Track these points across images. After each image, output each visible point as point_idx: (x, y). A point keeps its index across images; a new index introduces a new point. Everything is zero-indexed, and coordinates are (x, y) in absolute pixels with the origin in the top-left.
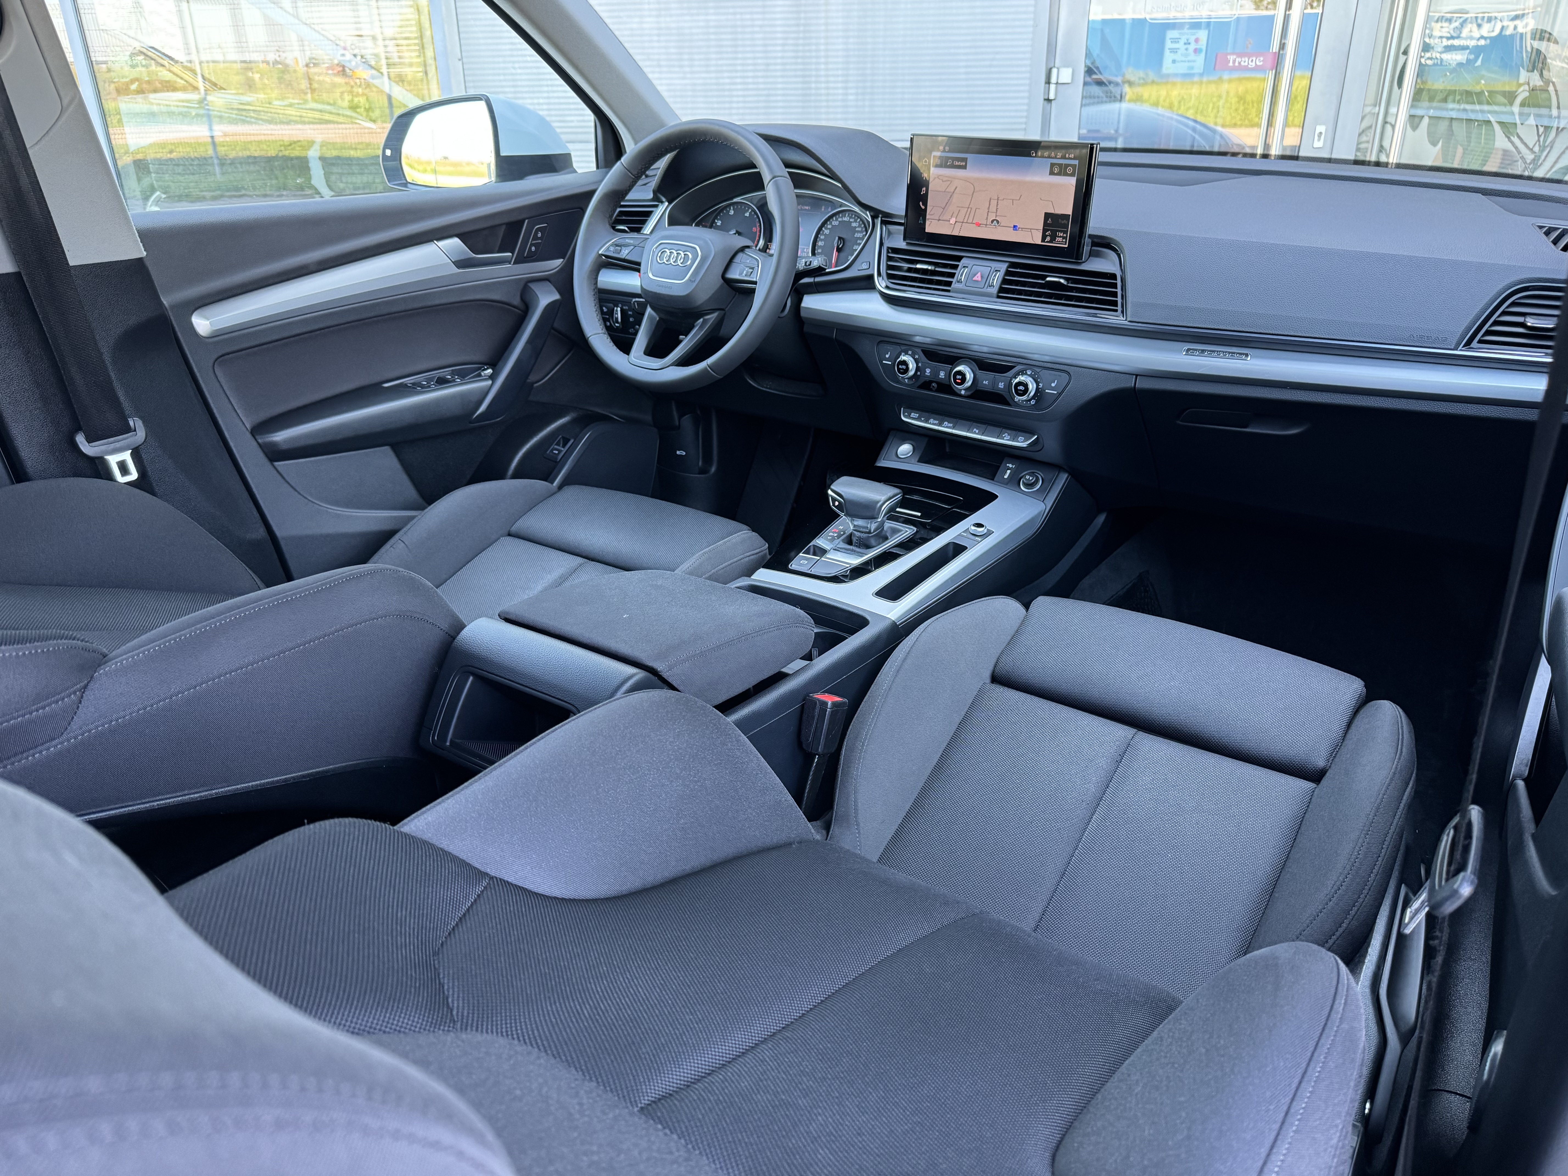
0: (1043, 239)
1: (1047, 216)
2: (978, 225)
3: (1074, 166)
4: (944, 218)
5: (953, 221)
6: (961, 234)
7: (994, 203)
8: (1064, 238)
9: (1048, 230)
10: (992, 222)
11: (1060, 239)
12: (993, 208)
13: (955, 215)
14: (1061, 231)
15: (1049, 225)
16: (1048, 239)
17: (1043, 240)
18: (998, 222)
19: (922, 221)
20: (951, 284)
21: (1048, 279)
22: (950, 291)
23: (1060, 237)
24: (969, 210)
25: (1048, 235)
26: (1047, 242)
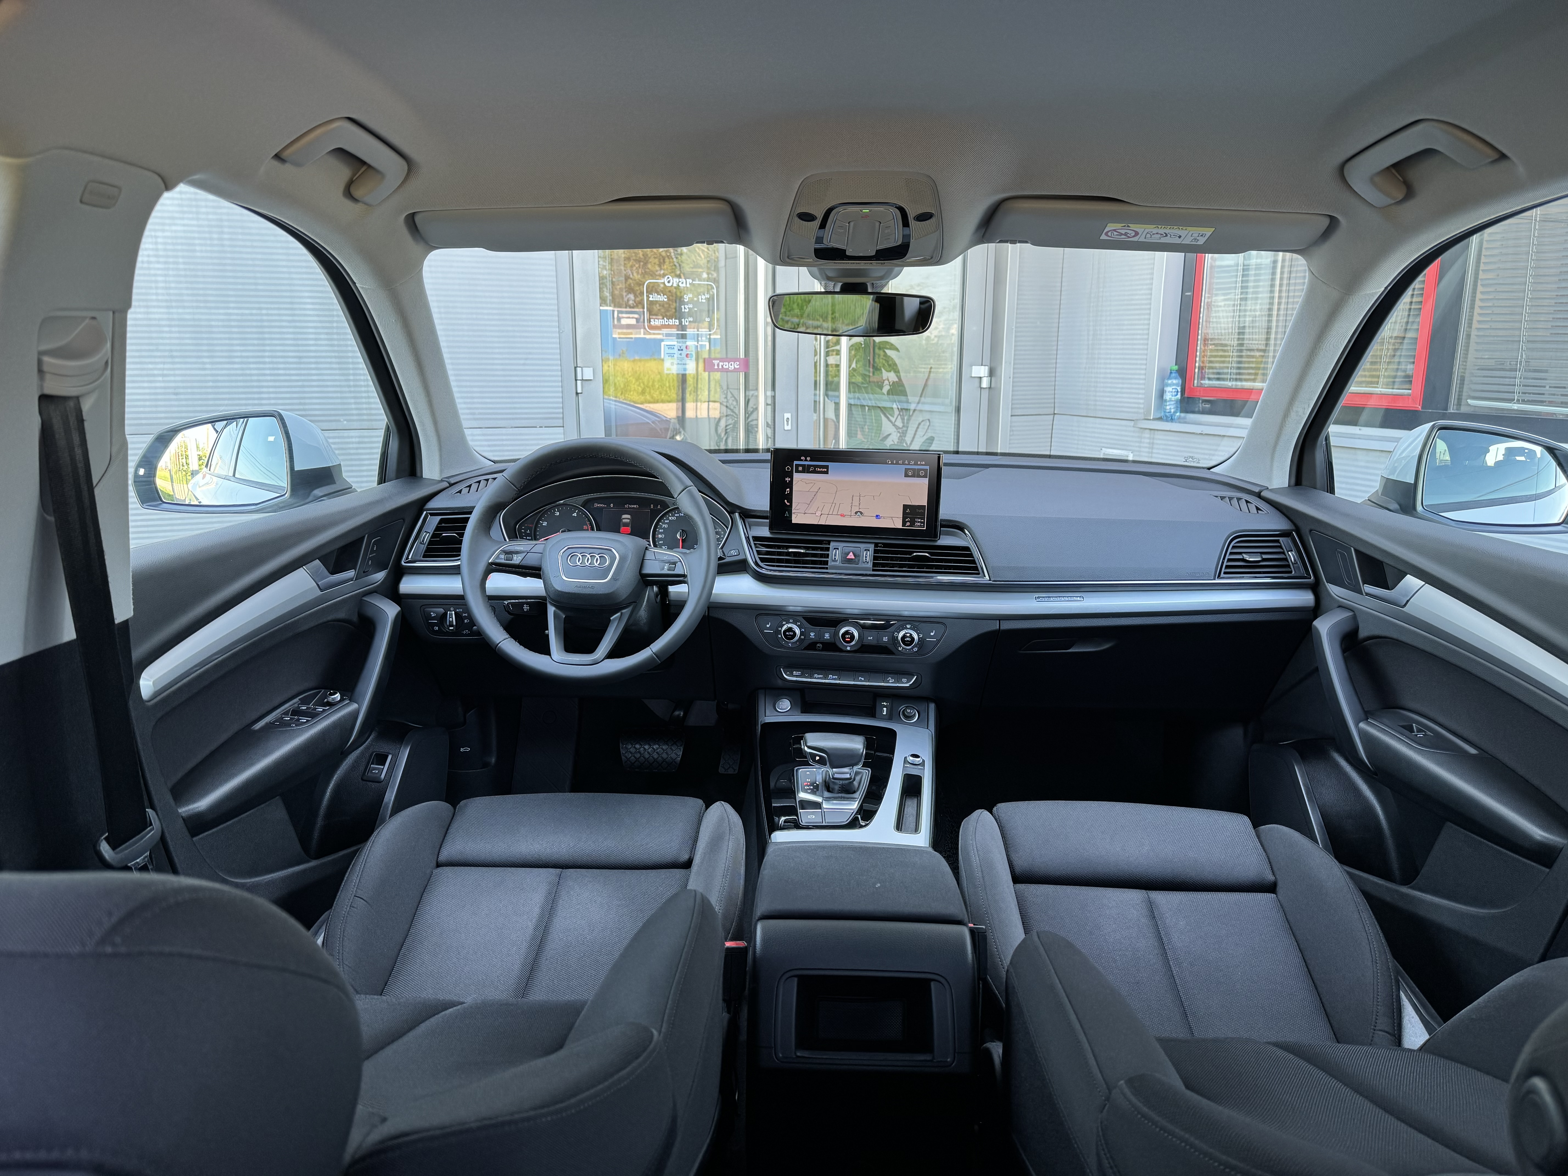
0: (904, 524)
1: (905, 507)
2: (842, 515)
3: (925, 470)
4: (809, 512)
5: (818, 513)
6: (827, 524)
7: (856, 499)
8: (921, 522)
9: (907, 518)
10: (856, 513)
11: (919, 524)
12: (856, 503)
13: (820, 509)
14: (919, 518)
15: (908, 514)
16: (908, 524)
18: (861, 513)
19: (787, 514)
20: (826, 563)
21: (915, 554)
22: (827, 568)
23: (919, 522)
24: (834, 505)
25: (907, 521)
26: (907, 526)
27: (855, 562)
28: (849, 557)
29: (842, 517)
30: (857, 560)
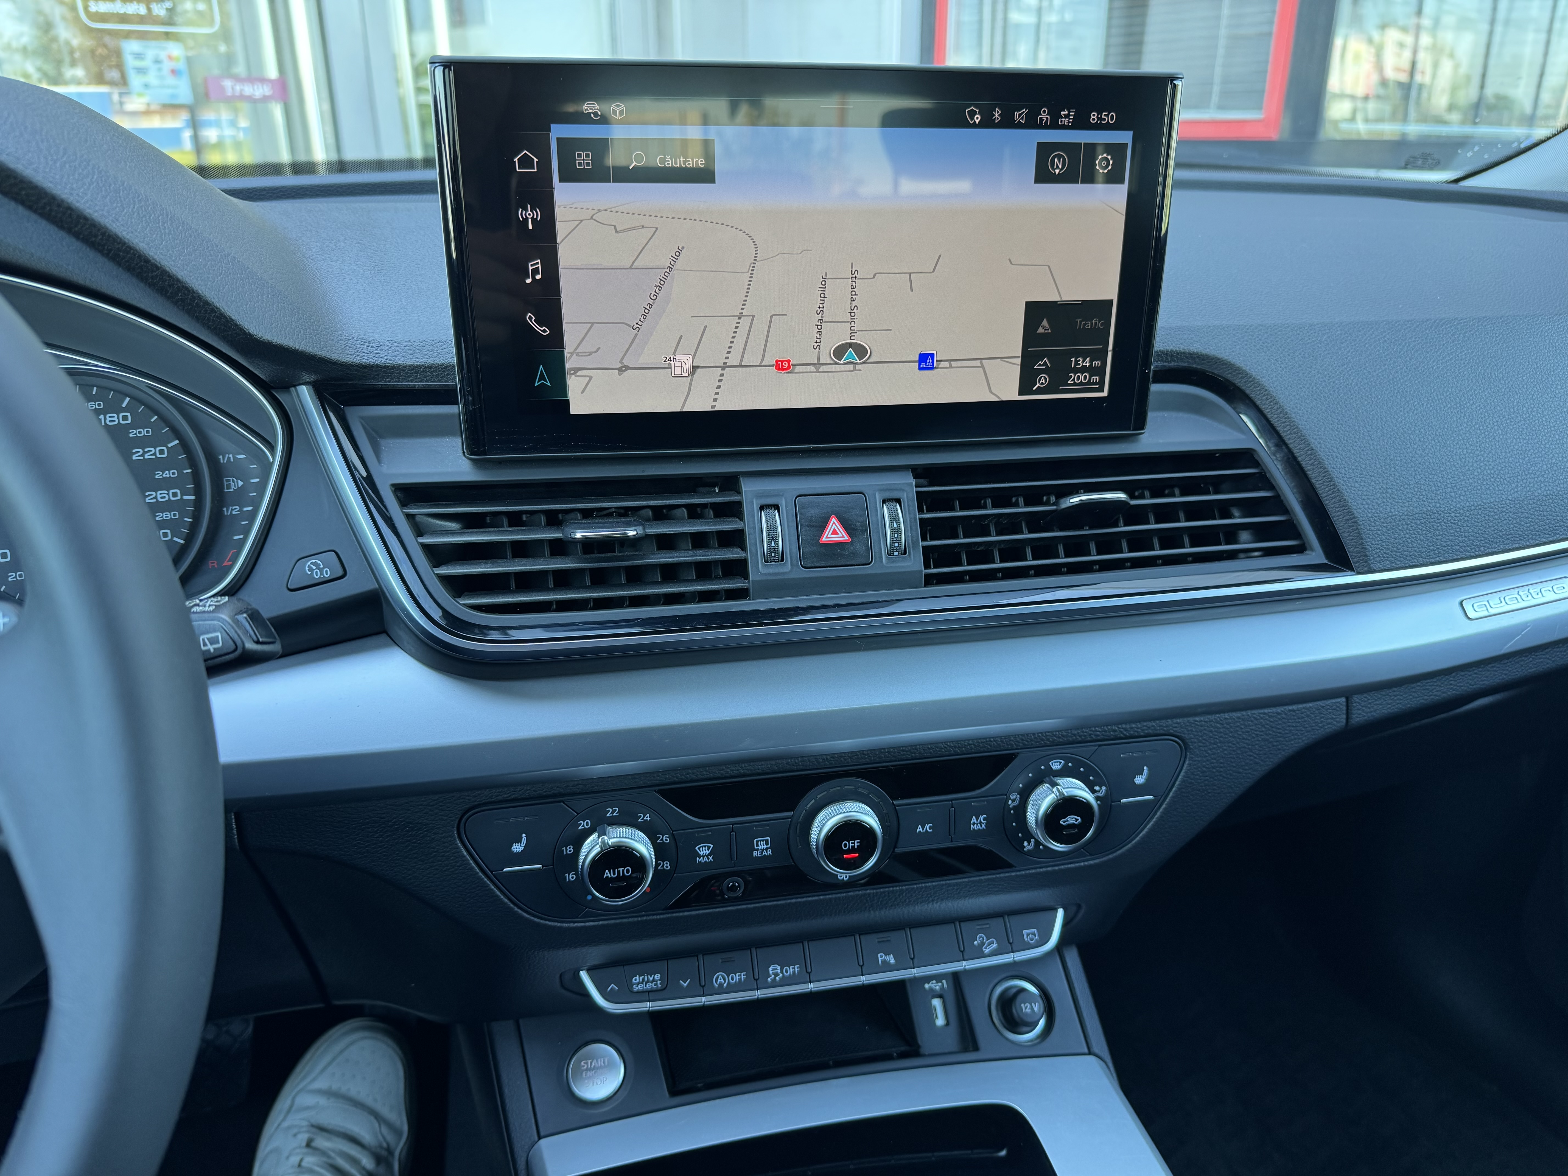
0: (1026, 384)
1: (1036, 311)
2: (782, 366)
3: (1117, 150)
4: (642, 361)
5: (681, 366)
6: (721, 407)
7: (838, 291)
8: (1092, 371)
9: (1040, 356)
10: (840, 352)
11: (1082, 377)
12: (837, 308)
13: (688, 345)
14: (1084, 354)
15: (1044, 339)
16: (1043, 380)
17: (1024, 388)
18: (861, 351)
19: (542, 379)
20: (738, 568)
21: (1075, 500)
22: (741, 594)
23: (1083, 370)
24: (745, 322)
25: (1041, 371)
26: (1040, 391)
27: (855, 554)
28: (827, 537)
29: (783, 375)
30: (859, 547)
